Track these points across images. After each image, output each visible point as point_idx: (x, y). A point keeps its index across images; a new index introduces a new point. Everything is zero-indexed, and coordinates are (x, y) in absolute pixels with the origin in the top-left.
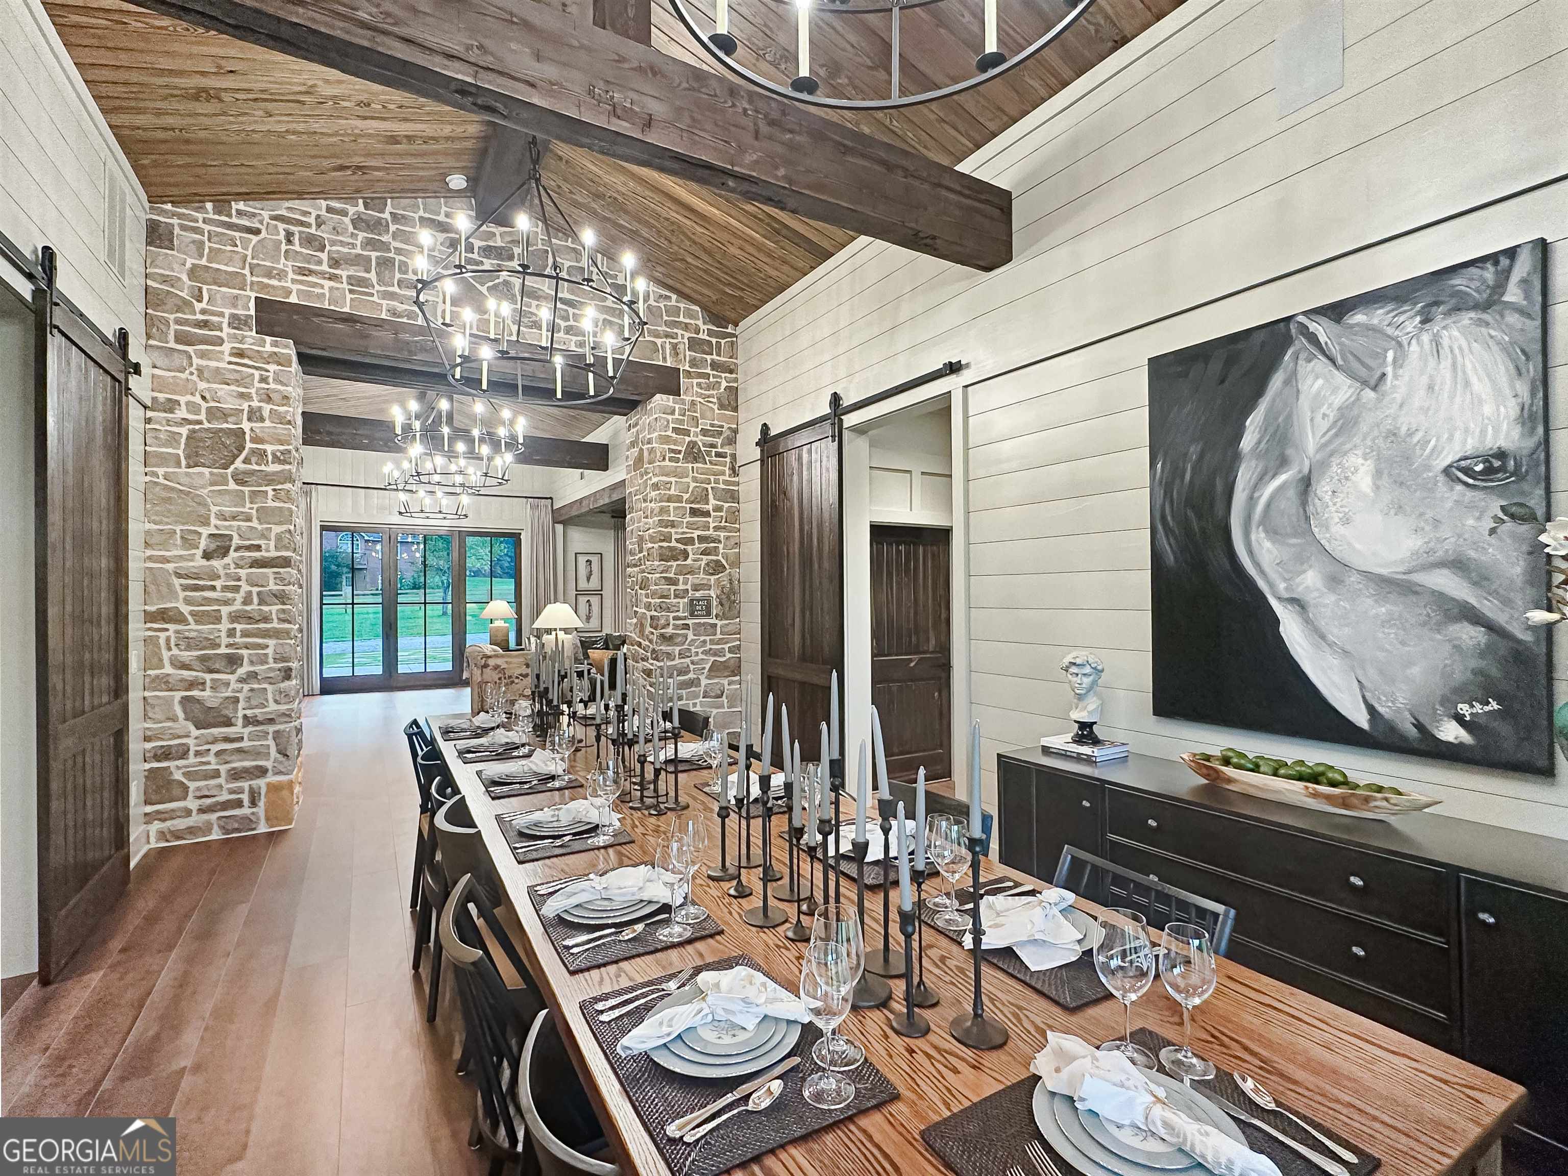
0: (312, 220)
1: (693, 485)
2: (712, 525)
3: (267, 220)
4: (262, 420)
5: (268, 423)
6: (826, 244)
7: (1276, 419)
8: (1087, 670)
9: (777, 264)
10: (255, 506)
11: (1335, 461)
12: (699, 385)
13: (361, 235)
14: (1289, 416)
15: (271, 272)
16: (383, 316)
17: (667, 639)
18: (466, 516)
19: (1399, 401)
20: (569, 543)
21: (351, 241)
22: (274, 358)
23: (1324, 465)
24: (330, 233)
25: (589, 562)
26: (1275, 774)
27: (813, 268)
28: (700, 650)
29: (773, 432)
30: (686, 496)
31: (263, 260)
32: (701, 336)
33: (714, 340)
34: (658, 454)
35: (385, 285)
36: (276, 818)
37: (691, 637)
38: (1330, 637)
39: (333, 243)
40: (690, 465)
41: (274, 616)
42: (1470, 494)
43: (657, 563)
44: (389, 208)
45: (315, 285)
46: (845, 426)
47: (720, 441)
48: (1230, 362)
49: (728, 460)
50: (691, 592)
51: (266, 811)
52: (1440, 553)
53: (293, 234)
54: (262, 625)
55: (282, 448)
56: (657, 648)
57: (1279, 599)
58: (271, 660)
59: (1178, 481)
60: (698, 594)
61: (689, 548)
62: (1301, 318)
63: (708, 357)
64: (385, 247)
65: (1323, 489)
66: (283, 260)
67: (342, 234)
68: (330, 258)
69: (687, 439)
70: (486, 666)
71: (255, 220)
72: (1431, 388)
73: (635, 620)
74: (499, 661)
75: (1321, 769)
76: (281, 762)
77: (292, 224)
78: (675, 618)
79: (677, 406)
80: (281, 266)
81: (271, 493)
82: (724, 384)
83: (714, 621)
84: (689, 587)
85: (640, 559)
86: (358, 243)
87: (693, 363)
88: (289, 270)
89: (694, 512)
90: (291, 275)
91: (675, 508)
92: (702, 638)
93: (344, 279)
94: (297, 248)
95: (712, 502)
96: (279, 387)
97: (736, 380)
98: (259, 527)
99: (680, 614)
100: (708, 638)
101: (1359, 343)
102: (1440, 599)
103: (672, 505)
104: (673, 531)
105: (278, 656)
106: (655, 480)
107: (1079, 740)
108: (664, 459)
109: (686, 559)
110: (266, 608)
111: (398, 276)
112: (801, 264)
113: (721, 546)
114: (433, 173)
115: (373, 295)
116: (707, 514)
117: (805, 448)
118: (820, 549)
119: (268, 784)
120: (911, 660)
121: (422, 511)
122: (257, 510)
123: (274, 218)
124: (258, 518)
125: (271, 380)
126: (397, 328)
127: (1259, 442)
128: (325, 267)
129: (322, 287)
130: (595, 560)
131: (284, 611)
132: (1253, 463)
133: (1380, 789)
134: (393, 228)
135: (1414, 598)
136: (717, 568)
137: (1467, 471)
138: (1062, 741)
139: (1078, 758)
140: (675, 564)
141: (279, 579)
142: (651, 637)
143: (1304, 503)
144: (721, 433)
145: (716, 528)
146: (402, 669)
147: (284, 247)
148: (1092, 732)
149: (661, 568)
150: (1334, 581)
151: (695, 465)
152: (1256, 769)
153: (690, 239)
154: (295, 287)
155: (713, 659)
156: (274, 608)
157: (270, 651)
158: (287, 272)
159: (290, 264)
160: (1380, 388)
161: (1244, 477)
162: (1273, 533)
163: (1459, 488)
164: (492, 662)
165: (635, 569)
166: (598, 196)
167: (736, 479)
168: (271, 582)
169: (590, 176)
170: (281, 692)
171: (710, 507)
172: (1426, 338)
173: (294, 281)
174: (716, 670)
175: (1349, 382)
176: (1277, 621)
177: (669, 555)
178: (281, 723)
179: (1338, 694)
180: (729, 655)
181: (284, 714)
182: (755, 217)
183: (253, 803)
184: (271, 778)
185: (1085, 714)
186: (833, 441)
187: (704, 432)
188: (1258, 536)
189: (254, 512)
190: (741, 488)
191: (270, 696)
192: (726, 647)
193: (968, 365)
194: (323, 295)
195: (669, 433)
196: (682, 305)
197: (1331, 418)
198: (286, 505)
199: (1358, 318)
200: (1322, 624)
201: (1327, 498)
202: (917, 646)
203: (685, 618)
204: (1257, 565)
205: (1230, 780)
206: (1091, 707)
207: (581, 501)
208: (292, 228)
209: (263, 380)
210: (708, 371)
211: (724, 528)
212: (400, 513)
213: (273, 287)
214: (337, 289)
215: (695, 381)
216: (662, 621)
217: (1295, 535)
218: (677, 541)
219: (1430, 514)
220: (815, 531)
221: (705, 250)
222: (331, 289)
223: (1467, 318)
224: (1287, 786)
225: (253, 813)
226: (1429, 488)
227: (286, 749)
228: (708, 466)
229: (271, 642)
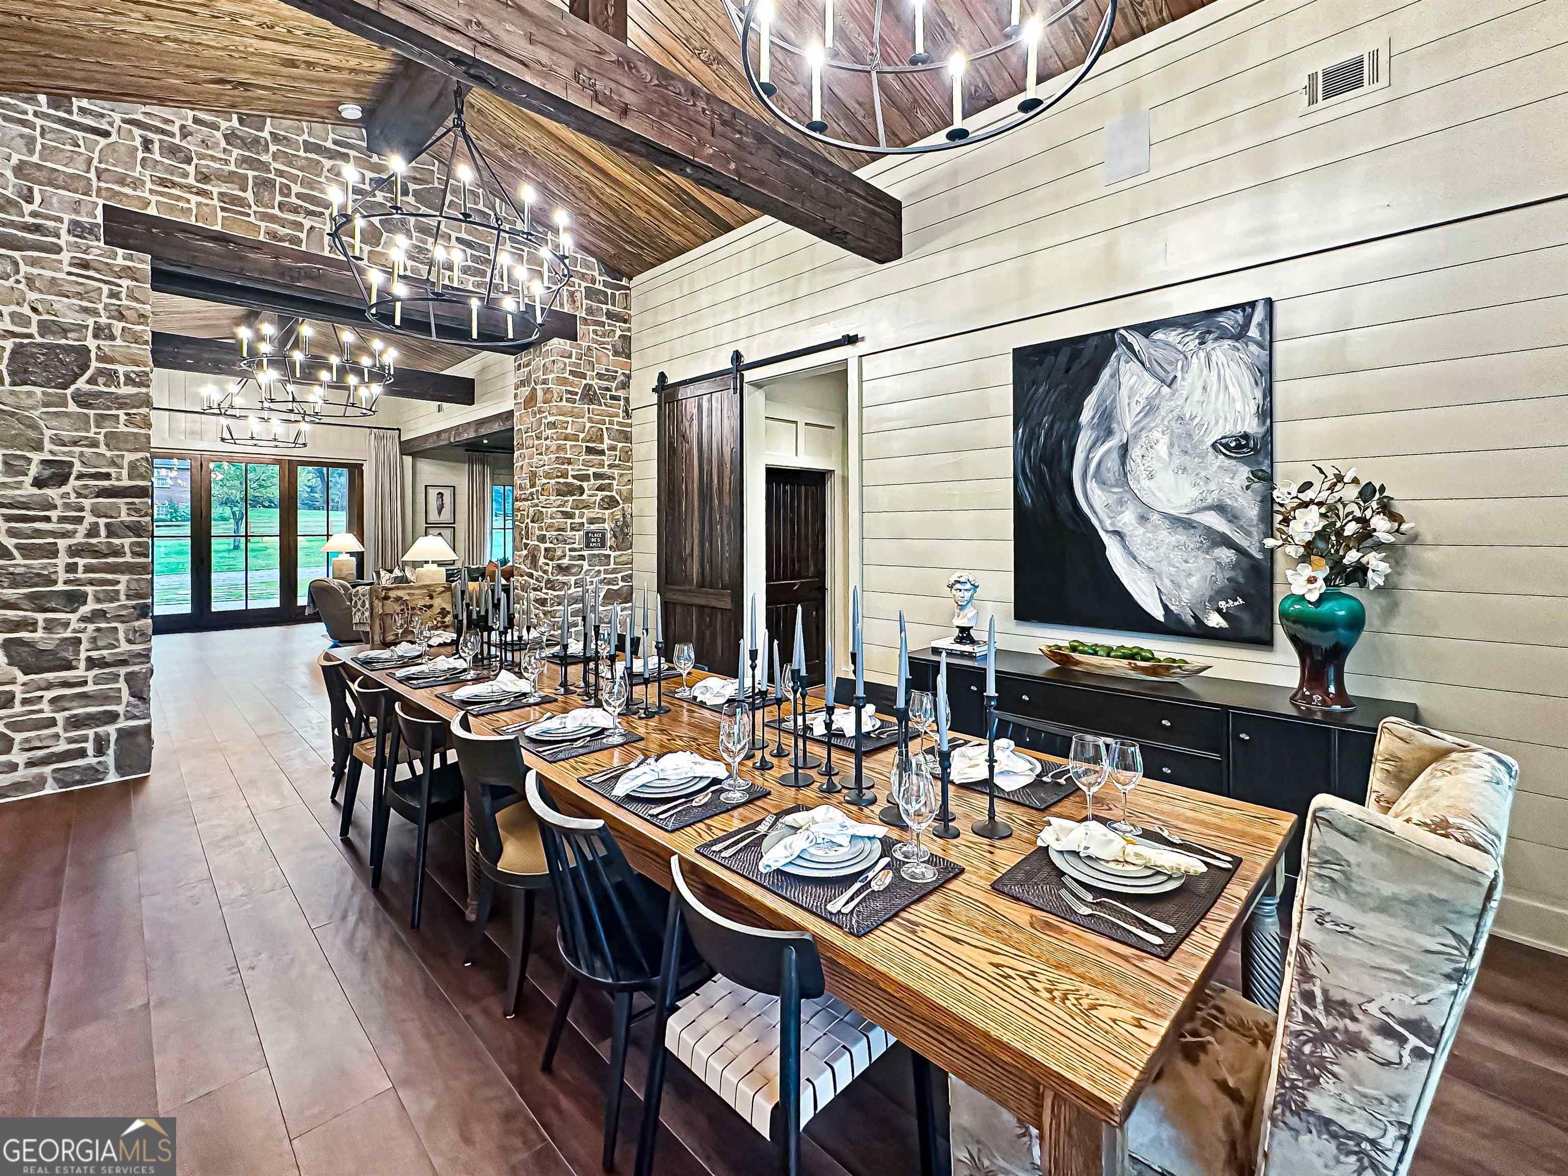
0: (176, 129)
1: (588, 425)
2: (607, 463)
3: (118, 122)
4: (112, 337)
5: (119, 342)
6: (728, 219)
7: (1105, 401)
8: (968, 586)
9: (681, 230)
10: (103, 431)
11: (1144, 434)
12: (595, 332)
13: (236, 152)
14: (1114, 399)
15: (124, 179)
16: (261, 238)
17: (564, 570)
18: (305, 445)
19: (1185, 396)
20: (418, 476)
21: (223, 157)
22: (128, 272)
23: (1136, 437)
24: (197, 145)
25: (441, 495)
26: (1108, 655)
27: (713, 238)
28: (594, 580)
29: (670, 381)
30: (582, 435)
31: (114, 165)
32: (597, 286)
33: (609, 291)
34: (556, 395)
35: (263, 206)
36: (130, 766)
37: (586, 567)
38: (1140, 558)
39: (202, 157)
40: (586, 406)
41: (127, 549)
42: (1227, 462)
43: (553, 498)
44: (268, 127)
45: (179, 198)
46: (746, 380)
47: (614, 385)
48: (1074, 357)
49: (622, 403)
50: (586, 525)
51: (116, 760)
52: (1210, 501)
53: (152, 142)
54: (110, 560)
55: (136, 369)
56: (553, 578)
57: (1107, 532)
58: (122, 597)
59: (1034, 443)
60: (593, 527)
61: (585, 484)
62: (1122, 332)
63: (604, 307)
64: (265, 167)
65: (1135, 452)
66: (139, 168)
67: (212, 148)
68: (197, 172)
69: (584, 382)
70: (386, 598)
71: (104, 121)
72: (1204, 388)
73: (525, 552)
74: (400, 593)
75: (1135, 650)
76: (135, 706)
77: (151, 131)
78: (571, 550)
79: (574, 351)
80: (137, 175)
81: (123, 418)
82: (618, 333)
83: (608, 552)
84: (584, 520)
85: (532, 494)
86: (232, 160)
87: (590, 311)
88: (147, 179)
89: (590, 451)
90: (149, 185)
91: (571, 446)
92: (597, 568)
93: (215, 196)
94: (157, 156)
95: (607, 441)
96: (134, 304)
97: (629, 330)
98: (108, 454)
99: (575, 546)
100: (602, 568)
101: (1158, 354)
102: (1209, 531)
103: (569, 443)
104: (570, 467)
105: (131, 593)
106: (551, 419)
107: (960, 640)
108: (561, 400)
109: (582, 494)
110: (116, 541)
111: (278, 198)
112: (702, 232)
113: (615, 483)
114: (326, 99)
115: (249, 215)
116: (602, 453)
117: (705, 397)
118: (720, 490)
119: (119, 731)
120: (794, 584)
121: (252, 438)
122: (105, 436)
123: (125, 121)
124: (107, 445)
125: (123, 296)
126: (278, 253)
127: (1093, 418)
128: (191, 180)
129: (188, 201)
130: (447, 493)
131: (139, 544)
132: (1089, 432)
133: (1174, 661)
134: (273, 148)
135: (1192, 531)
136: (611, 503)
137: (1226, 446)
138: (947, 643)
139: (962, 655)
140: (571, 499)
141: (133, 509)
142: (546, 568)
143: (1123, 464)
144: (615, 378)
145: (611, 466)
146: (216, 607)
147: (140, 155)
148: (969, 634)
149: (559, 503)
150: (1143, 519)
151: (591, 407)
152: (1095, 653)
153: (597, 198)
154: (154, 198)
155: (607, 587)
156: (127, 542)
157: (121, 587)
158: (144, 182)
159: (147, 173)
160: (1174, 386)
161: (1084, 440)
162: (1102, 483)
163: (1222, 457)
164: (393, 594)
165: (526, 503)
166: (509, 147)
167: (629, 421)
168: (124, 512)
169: (503, 127)
170: (136, 631)
171: (604, 446)
172: (1202, 354)
173: (151, 191)
174: (610, 597)
175: (1154, 380)
176: (1104, 548)
177: (566, 491)
178: (135, 664)
179: (1144, 598)
180: (621, 584)
181: (139, 655)
182: (668, 188)
183: (100, 750)
184: (122, 723)
185: (965, 620)
186: (735, 393)
187: (600, 376)
188: (1092, 485)
189: (101, 438)
190: (634, 429)
191: (121, 635)
192: (619, 576)
193: (863, 339)
194: (190, 210)
195: (566, 375)
196: (579, 256)
197: (1142, 405)
198: (143, 431)
199: (1159, 335)
200: (1133, 549)
201: (1139, 460)
202: (799, 572)
203: (581, 550)
204: (1091, 506)
205: (1078, 663)
206: (970, 615)
207: (439, 434)
208: (150, 135)
209: (113, 295)
210: (604, 319)
211: (618, 466)
212: (223, 440)
213: (126, 195)
214: (207, 205)
215: (591, 328)
216: (559, 553)
217: (1116, 486)
218: (574, 477)
219: (1203, 474)
220: (715, 471)
221: (611, 209)
222: (199, 204)
223: (1227, 343)
224: (1117, 663)
225: (99, 763)
226: (1203, 456)
227: (142, 691)
228: (604, 407)
229: (124, 578)
